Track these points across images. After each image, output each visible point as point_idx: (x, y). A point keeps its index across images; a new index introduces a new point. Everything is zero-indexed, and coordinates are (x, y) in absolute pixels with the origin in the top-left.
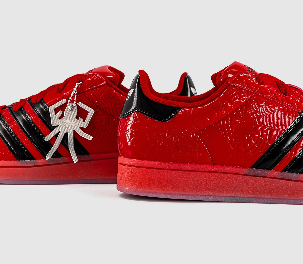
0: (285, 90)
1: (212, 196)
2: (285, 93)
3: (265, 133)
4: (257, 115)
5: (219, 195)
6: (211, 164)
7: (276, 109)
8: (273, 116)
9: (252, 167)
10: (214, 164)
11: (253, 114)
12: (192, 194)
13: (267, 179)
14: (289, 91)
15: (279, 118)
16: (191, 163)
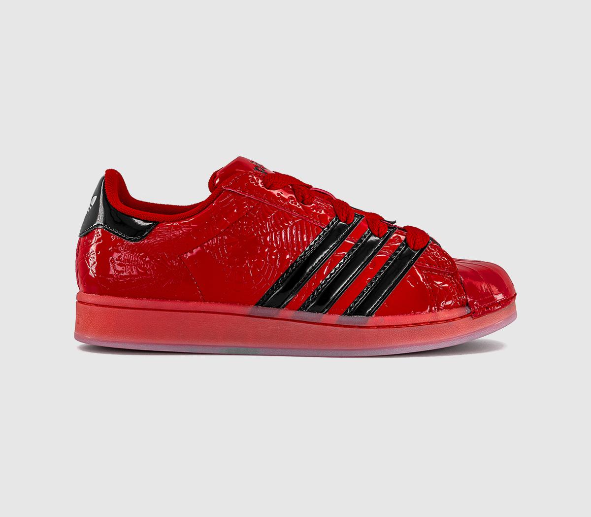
0: (303, 197)
1: (201, 345)
2: (303, 201)
3: (273, 257)
4: (262, 232)
5: (211, 344)
6: (201, 301)
7: (289, 224)
8: (286, 234)
9: (257, 304)
10: (204, 300)
11: (256, 230)
12: (172, 343)
13: (276, 321)
14: (309, 197)
15: (293, 236)
16: (173, 299)
